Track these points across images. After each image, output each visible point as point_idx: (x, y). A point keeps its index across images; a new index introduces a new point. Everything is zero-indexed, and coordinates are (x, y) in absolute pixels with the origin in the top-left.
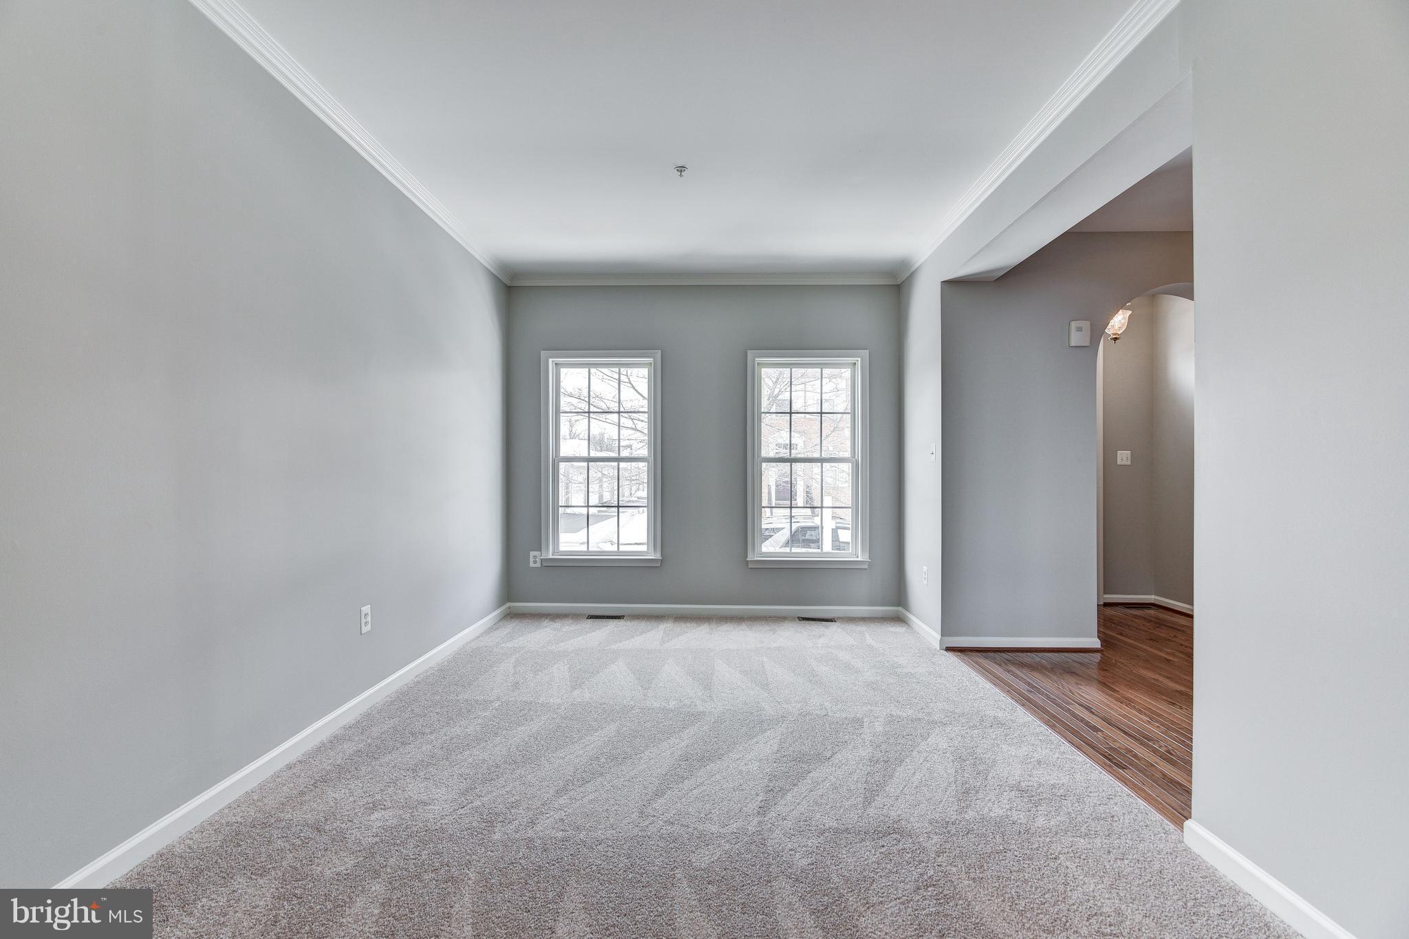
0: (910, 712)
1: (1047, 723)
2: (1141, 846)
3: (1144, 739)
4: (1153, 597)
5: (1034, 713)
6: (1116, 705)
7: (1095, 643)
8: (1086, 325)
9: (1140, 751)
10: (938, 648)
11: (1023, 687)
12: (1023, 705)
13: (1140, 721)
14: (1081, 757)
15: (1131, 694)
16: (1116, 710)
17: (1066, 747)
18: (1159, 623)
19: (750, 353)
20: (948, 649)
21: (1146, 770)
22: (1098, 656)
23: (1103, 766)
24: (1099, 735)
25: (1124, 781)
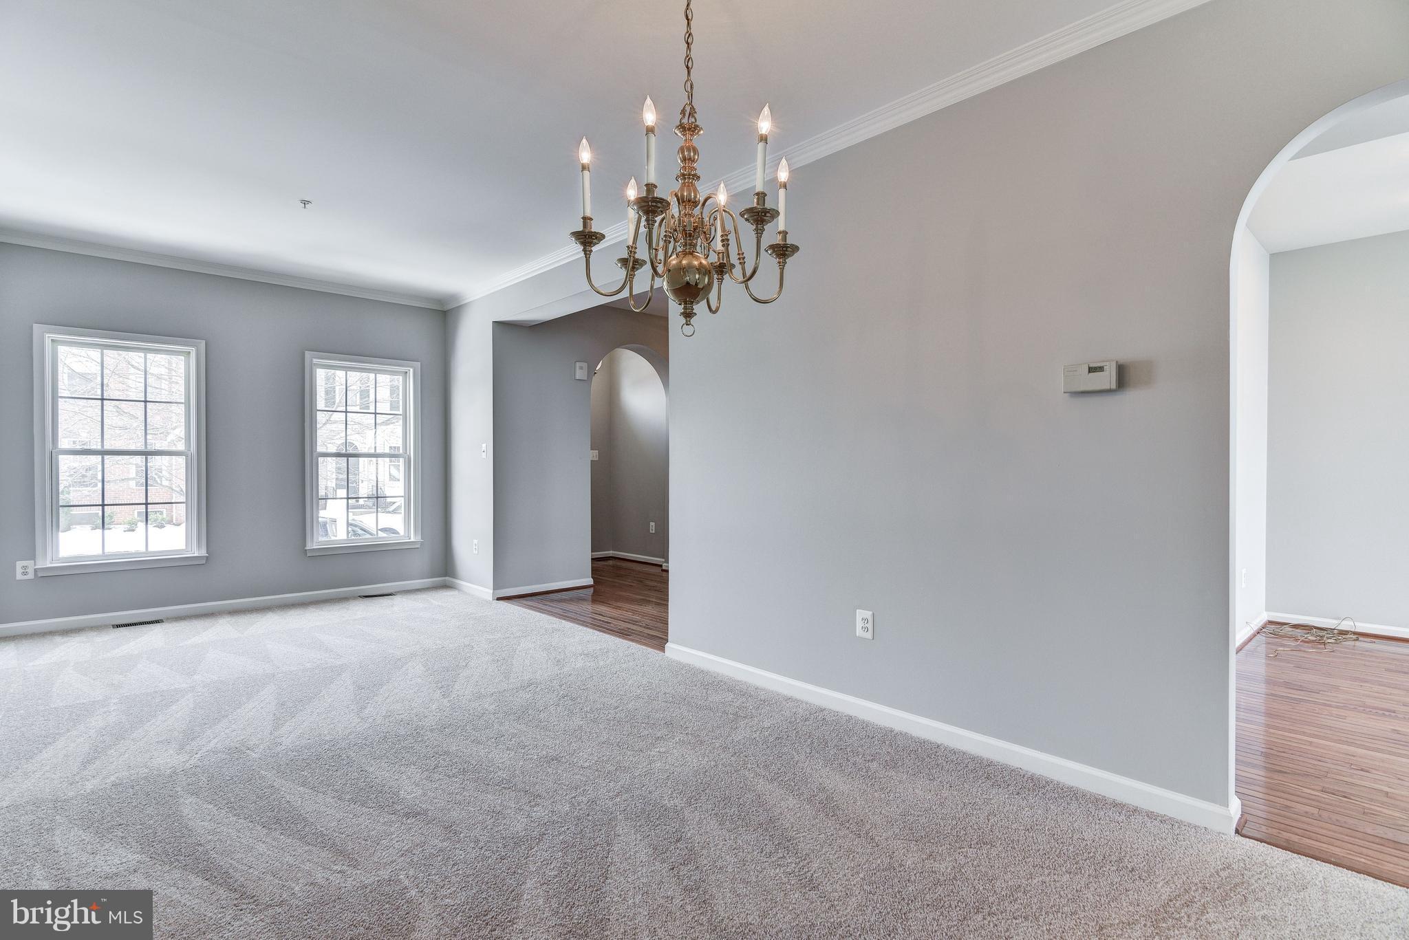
0: (499, 635)
1: (582, 625)
2: (649, 660)
3: (634, 622)
4: (611, 552)
5: (572, 622)
6: (614, 611)
7: (590, 581)
8: (585, 365)
9: (634, 627)
10: (491, 600)
11: (560, 612)
12: (565, 620)
13: (629, 615)
14: (607, 636)
15: (619, 604)
16: (615, 613)
17: (597, 633)
18: (619, 568)
19: (308, 354)
20: (499, 599)
21: (640, 634)
22: (592, 589)
23: (620, 637)
24: (612, 625)
25: (632, 640)
